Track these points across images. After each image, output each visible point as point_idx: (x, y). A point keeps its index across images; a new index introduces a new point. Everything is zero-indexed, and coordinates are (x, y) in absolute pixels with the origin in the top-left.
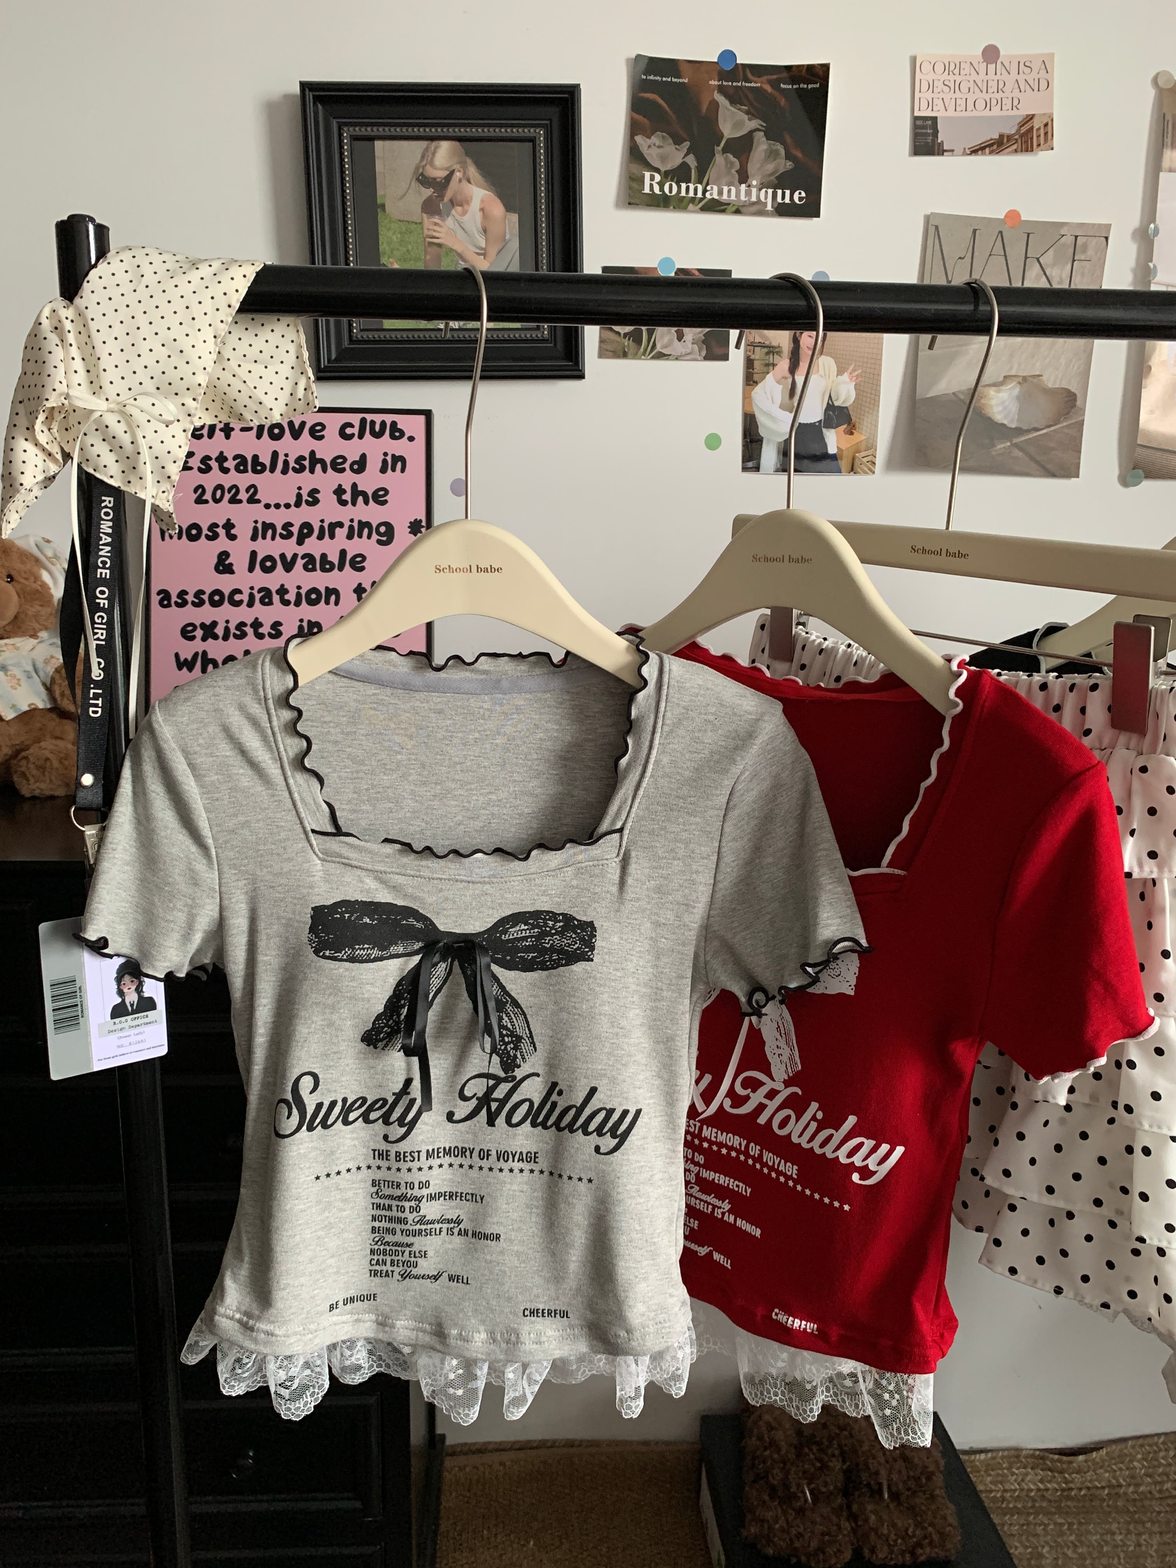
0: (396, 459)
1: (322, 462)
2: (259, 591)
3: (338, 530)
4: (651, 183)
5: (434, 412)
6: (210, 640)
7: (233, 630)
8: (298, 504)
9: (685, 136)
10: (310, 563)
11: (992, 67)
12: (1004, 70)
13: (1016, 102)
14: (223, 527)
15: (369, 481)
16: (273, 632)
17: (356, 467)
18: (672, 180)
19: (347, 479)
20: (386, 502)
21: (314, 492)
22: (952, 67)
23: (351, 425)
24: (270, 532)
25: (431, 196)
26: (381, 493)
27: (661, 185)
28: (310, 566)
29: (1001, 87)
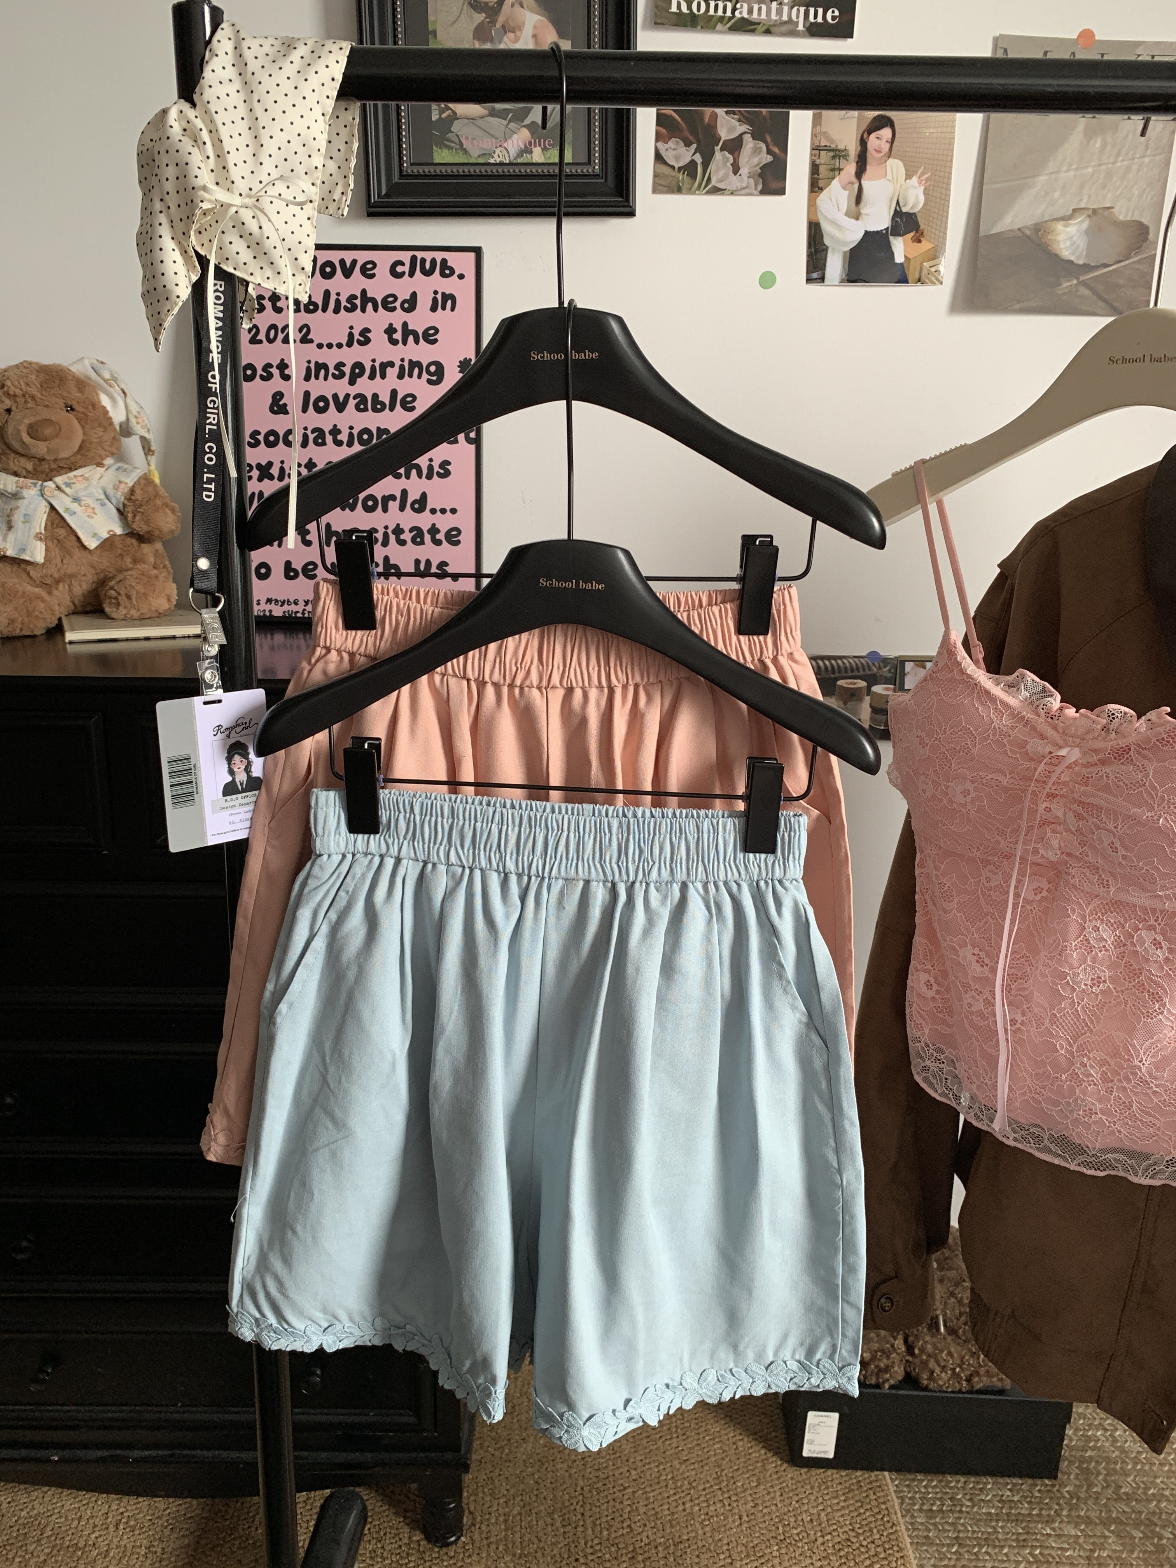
0: (447, 297)
1: (374, 301)
2: (313, 432)
3: (389, 370)
5: (484, 249)
6: (266, 480)
8: (350, 344)
10: (362, 404)
14: (277, 367)
15: (419, 320)
17: (406, 305)
20: (436, 341)
21: (365, 332)
23: (403, 264)
24: (323, 372)
25: (483, 22)
26: (432, 332)
28: (362, 407)
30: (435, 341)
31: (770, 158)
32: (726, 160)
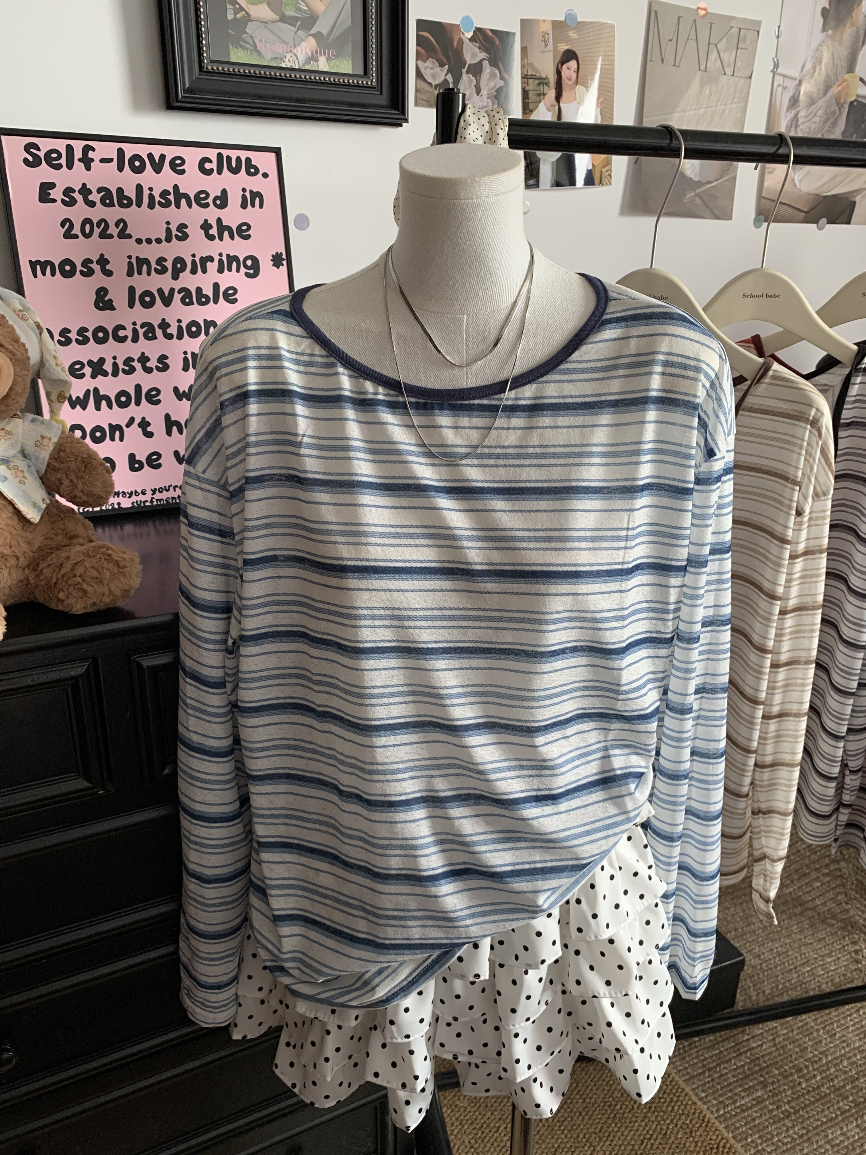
0: (256, 195)
1: (186, 196)
2: (142, 326)
3: (209, 264)
5: (282, 149)
6: (99, 376)
7: (121, 366)
8: (168, 239)
10: (187, 297)
14: (98, 262)
15: (232, 216)
16: (161, 366)
17: (218, 202)
19: (212, 214)
21: (182, 227)
23: (209, 160)
24: (145, 267)
26: (244, 228)
28: (187, 300)
30: (248, 237)
31: (502, 83)
32: (470, 81)
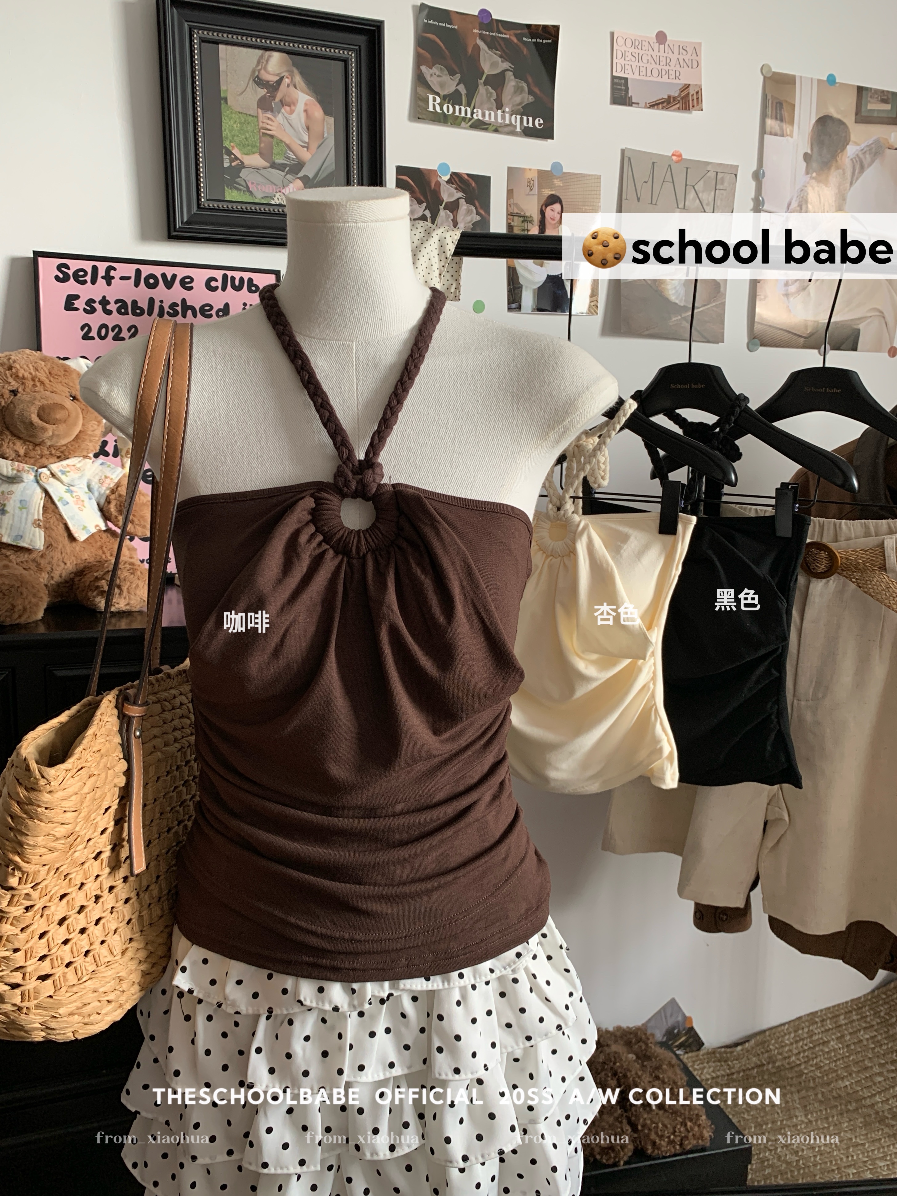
4: (433, 103)
9: (457, 70)
11: (662, 47)
12: (670, 52)
13: (678, 74)
18: (449, 102)
22: (637, 44)
25: (265, 95)
27: (441, 105)
29: (668, 61)
31: (478, 218)
32: (447, 217)
